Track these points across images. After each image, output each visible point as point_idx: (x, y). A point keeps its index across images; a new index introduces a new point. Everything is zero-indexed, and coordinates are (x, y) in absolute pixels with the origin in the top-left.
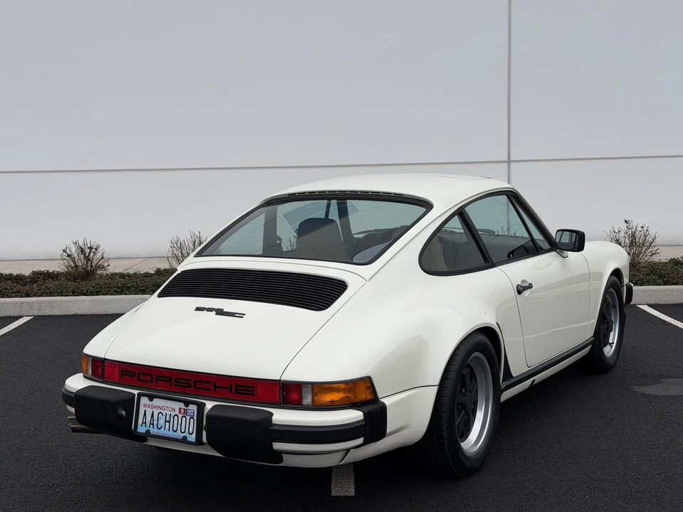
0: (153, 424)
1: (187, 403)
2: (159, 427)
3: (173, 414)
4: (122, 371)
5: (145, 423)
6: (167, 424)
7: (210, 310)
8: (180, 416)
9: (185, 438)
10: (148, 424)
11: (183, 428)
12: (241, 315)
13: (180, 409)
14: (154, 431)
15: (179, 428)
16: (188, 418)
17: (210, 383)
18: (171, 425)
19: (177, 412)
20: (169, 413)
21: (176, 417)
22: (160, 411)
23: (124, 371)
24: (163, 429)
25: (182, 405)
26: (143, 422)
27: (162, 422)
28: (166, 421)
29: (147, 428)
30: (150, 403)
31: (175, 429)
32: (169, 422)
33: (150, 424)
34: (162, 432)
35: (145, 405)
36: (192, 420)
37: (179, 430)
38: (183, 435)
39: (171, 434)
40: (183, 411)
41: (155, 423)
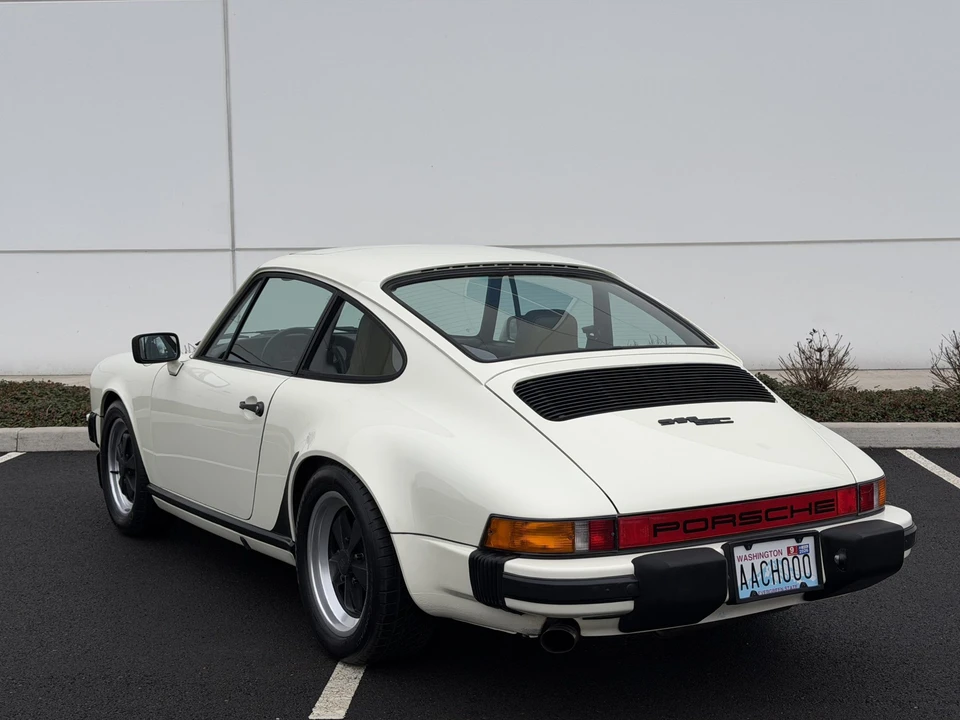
0: (757, 581)
1: (799, 538)
2: (766, 582)
3: (780, 558)
4: (655, 526)
5: (746, 583)
6: (776, 574)
7: (681, 421)
8: (790, 558)
9: (803, 585)
10: (749, 583)
11: (797, 572)
12: (728, 421)
13: (788, 548)
14: (761, 590)
15: (792, 575)
16: (800, 557)
17: (786, 508)
18: (781, 574)
19: (785, 555)
20: (774, 559)
21: (785, 561)
22: (762, 560)
23: (659, 525)
24: (771, 583)
25: (792, 543)
26: (742, 584)
27: (768, 574)
28: (773, 571)
29: (751, 589)
30: (747, 553)
31: (787, 578)
32: (778, 571)
33: (753, 582)
34: (771, 588)
35: (740, 559)
36: (806, 558)
37: (792, 578)
38: (800, 582)
39: (784, 586)
40: (792, 550)
41: (759, 578)
